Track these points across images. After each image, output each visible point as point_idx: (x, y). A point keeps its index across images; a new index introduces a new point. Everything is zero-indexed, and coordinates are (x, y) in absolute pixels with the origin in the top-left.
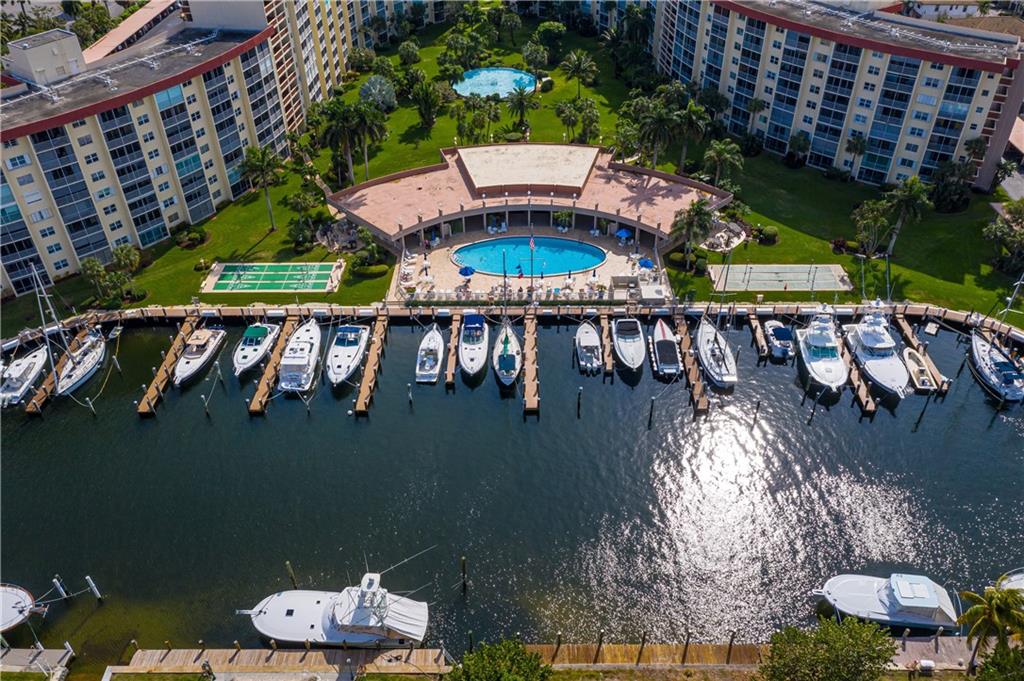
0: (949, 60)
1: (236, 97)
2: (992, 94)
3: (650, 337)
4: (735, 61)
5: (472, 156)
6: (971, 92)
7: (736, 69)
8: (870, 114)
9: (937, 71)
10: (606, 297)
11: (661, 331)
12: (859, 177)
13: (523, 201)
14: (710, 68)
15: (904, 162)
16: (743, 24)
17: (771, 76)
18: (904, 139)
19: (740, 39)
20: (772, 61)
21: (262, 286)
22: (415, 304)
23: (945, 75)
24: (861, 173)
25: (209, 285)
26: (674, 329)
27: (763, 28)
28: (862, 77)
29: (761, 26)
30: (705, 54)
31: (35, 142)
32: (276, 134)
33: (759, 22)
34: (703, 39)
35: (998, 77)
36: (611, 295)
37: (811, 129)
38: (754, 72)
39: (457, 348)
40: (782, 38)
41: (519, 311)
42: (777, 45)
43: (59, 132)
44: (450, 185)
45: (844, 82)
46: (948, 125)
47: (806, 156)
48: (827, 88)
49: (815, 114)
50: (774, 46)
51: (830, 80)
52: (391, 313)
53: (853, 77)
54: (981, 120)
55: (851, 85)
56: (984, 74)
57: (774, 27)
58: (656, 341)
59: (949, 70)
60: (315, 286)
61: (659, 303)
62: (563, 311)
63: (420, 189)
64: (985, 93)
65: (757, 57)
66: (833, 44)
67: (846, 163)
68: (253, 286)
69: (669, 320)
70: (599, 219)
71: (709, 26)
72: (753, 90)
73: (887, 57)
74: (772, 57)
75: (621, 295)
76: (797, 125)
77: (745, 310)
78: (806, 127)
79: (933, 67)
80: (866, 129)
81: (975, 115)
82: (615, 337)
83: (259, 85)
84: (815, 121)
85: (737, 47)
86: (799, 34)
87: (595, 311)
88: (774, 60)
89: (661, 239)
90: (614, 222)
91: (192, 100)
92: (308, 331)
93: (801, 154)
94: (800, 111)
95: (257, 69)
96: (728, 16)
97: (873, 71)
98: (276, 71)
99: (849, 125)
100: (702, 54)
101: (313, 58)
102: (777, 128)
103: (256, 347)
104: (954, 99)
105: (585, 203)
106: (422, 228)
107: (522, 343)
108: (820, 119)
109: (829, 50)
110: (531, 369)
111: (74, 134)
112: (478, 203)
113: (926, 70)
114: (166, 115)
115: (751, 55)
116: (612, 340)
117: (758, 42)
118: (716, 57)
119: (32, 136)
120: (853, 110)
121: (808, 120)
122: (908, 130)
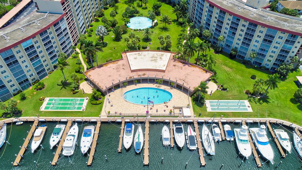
0: (288, 32)
1: (53, 38)
3: (186, 133)
4: (215, 22)
5: (131, 56)
6: (294, 42)
7: (215, 25)
8: (259, 45)
10: (172, 115)
11: (190, 130)
13: (146, 75)
14: (207, 23)
15: (268, 60)
16: (218, 11)
17: (226, 29)
18: (269, 53)
19: (217, 16)
20: (227, 24)
21: (61, 108)
23: (286, 36)
24: (254, 62)
25: (43, 108)
26: (194, 129)
27: (225, 14)
28: (257, 33)
30: (205, 18)
32: (68, 47)
33: (223, 12)
34: (205, 13)
37: (239, 47)
38: (221, 27)
39: (123, 138)
40: (231, 18)
41: (144, 120)
44: (123, 67)
45: (251, 34)
46: (285, 51)
47: (236, 55)
48: (245, 35)
49: (240, 43)
50: (228, 20)
51: (246, 33)
53: (254, 33)
54: (296, 50)
55: (253, 36)
56: (299, 37)
57: (229, 14)
58: (188, 136)
59: (287, 34)
60: (78, 108)
62: (158, 121)
63: (114, 69)
64: (299, 42)
65: (222, 23)
66: (248, 22)
67: (249, 58)
68: (58, 108)
70: (170, 82)
71: (207, 10)
72: (220, 32)
73: (266, 29)
74: (227, 23)
76: (234, 45)
77: (217, 120)
78: (237, 46)
79: (282, 33)
80: (257, 49)
81: (294, 49)
82: (175, 133)
83: (61, 33)
85: (216, 18)
86: (237, 18)
87: (168, 121)
88: (228, 24)
89: (190, 91)
90: (175, 83)
91: (36, 42)
92: (74, 129)
94: (235, 41)
95: (60, 28)
96: (213, 8)
97: (261, 32)
98: (68, 26)
99: (251, 47)
100: (204, 18)
102: (227, 45)
103: (58, 136)
104: (288, 44)
105: (166, 77)
106: (113, 86)
108: (241, 45)
109: (247, 24)
112: (132, 75)
113: (279, 34)
114: (27, 49)
115: (220, 22)
116: (174, 135)
117: (223, 18)
118: (209, 20)
120: (253, 43)
121: (237, 44)
122: (271, 51)
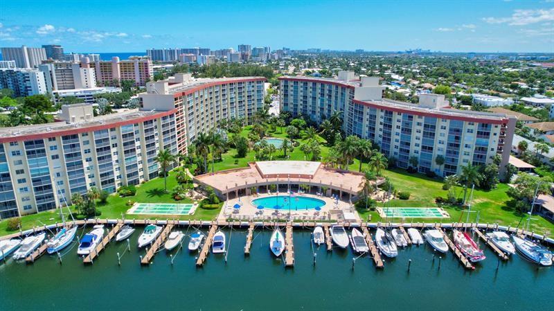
0: (477, 120)
1: (157, 135)
2: (498, 135)
3: (350, 236)
4: (381, 130)
5: (260, 164)
6: (488, 134)
7: (381, 133)
8: (445, 147)
9: (471, 126)
10: (327, 219)
11: (355, 233)
13: (286, 179)
14: (370, 134)
16: (383, 114)
17: (397, 134)
18: (462, 157)
19: (382, 120)
21: (157, 212)
22: (231, 220)
23: (475, 127)
24: (444, 174)
25: (131, 211)
26: (362, 232)
28: (438, 131)
29: (391, 113)
30: (367, 129)
31: (63, 139)
34: (366, 123)
35: (500, 126)
36: (329, 218)
37: (418, 155)
38: (390, 134)
40: (400, 117)
41: (284, 224)
42: (399, 121)
43: (75, 136)
44: (252, 175)
45: (431, 133)
46: (482, 150)
47: (417, 169)
48: (423, 137)
49: (419, 149)
51: (424, 133)
52: (219, 224)
53: (434, 131)
54: (495, 146)
55: (434, 134)
56: (493, 126)
57: (397, 113)
58: (353, 237)
59: (476, 124)
60: (183, 212)
61: (354, 221)
62: (305, 224)
63: (237, 176)
64: (495, 134)
65: (390, 127)
66: (424, 118)
67: (436, 170)
68: (153, 212)
69: (359, 228)
70: (322, 187)
71: (368, 117)
72: (390, 141)
73: (448, 121)
75: (334, 217)
76: (412, 154)
77: (398, 225)
78: (416, 155)
79: (469, 124)
80: (443, 154)
81: (492, 144)
82: (332, 233)
83: (168, 132)
84: (420, 152)
86: (408, 115)
87: (321, 224)
88: (398, 127)
89: (353, 195)
90: (329, 189)
91: (137, 132)
93: (415, 168)
94: (413, 148)
96: (376, 111)
97: (443, 128)
98: (176, 128)
99: (436, 153)
101: (193, 128)
102: (403, 157)
103: (150, 235)
104: (481, 137)
105: (315, 181)
106: (237, 189)
107: (285, 237)
108: (422, 151)
109: (422, 120)
110: (290, 247)
111: (81, 139)
112: (264, 180)
113: (466, 126)
114: (125, 136)
115: (388, 126)
116: (330, 235)
117: (390, 120)
119: (63, 137)
120: (437, 145)
121: (416, 152)
122: (463, 153)
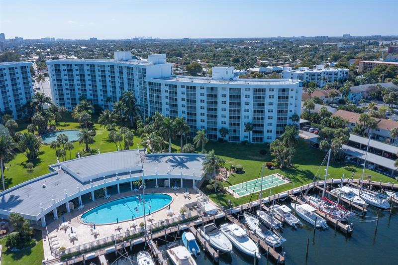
2: (295, 98)
4: (184, 106)
6: (287, 97)
8: (251, 114)
9: (271, 92)
10: (187, 217)
12: (253, 142)
13: (115, 179)
14: (171, 111)
15: (268, 131)
16: (184, 90)
17: (203, 108)
19: (185, 96)
22: (69, 257)
23: (276, 93)
24: (253, 139)
28: (243, 100)
29: (193, 88)
30: (168, 106)
34: (165, 100)
35: (295, 89)
36: (190, 215)
37: (226, 126)
40: (204, 91)
41: (142, 240)
42: (202, 95)
45: (237, 103)
48: (230, 107)
49: (226, 119)
51: (230, 104)
53: (240, 100)
54: (293, 108)
55: (240, 104)
56: (290, 89)
57: (199, 87)
59: (277, 90)
61: (216, 212)
62: (168, 232)
64: (291, 97)
65: (195, 101)
66: (228, 89)
67: (245, 137)
70: (158, 179)
71: (167, 94)
72: (196, 115)
73: (252, 90)
75: (194, 213)
76: (220, 126)
77: (256, 203)
80: (251, 120)
82: (206, 237)
84: (228, 122)
85: (184, 100)
87: (186, 226)
88: (202, 101)
89: (196, 181)
93: (226, 139)
97: (247, 97)
99: (243, 121)
102: (211, 129)
104: (282, 101)
106: (55, 207)
109: (227, 92)
112: (86, 187)
113: (268, 93)
115: (191, 101)
116: (206, 240)
117: (194, 95)
120: (243, 114)
121: (223, 123)
122: (267, 117)
